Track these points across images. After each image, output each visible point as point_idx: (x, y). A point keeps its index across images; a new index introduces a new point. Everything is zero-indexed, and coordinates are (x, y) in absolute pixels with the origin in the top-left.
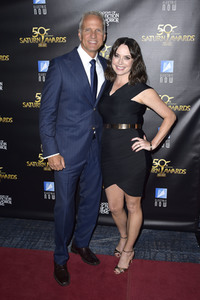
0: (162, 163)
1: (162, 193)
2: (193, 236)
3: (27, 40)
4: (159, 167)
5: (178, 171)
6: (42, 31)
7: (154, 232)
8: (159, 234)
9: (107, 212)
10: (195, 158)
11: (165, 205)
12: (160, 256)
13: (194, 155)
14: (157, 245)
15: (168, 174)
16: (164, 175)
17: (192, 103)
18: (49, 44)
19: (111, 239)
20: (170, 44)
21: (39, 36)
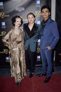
21: (2, 15)
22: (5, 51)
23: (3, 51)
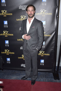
0: (42, 52)
1: (42, 61)
2: (52, 74)
4: (41, 53)
5: (47, 54)
6: (5, 12)
7: (40, 73)
8: (42, 73)
10: (52, 51)
11: (43, 65)
12: (42, 80)
13: (52, 50)
14: (41, 76)
15: (44, 56)
16: (43, 56)
17: (51, 34)
18: (7, 16)
20: (44, 16)
21: (4, 13)
22: (6, 51)
23: (4, 51)
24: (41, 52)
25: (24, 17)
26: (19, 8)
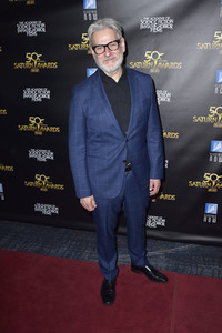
0: (214, 178)
1: (212, 209)
3: (75, 47)
4: (210, 182)
8: (207, 249)
9: (154, 226)
11: (214, 221)
12: (208, 272)
14: (204, 260)
15: (220, 190)
16: (215, 190)
19: (157, 253)
24: (209, 179)
25: (155, 56)
26: (142, 27)
